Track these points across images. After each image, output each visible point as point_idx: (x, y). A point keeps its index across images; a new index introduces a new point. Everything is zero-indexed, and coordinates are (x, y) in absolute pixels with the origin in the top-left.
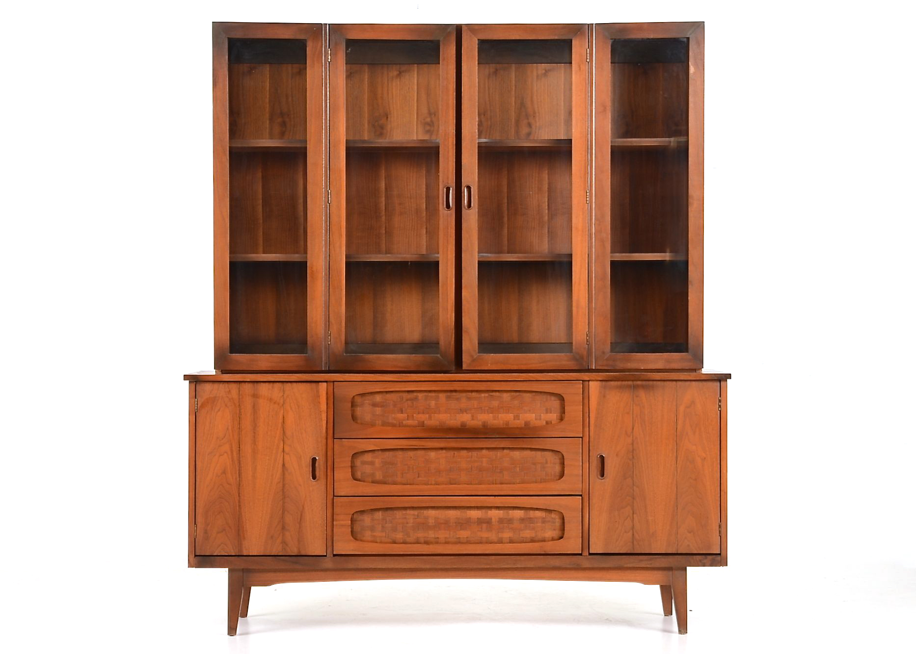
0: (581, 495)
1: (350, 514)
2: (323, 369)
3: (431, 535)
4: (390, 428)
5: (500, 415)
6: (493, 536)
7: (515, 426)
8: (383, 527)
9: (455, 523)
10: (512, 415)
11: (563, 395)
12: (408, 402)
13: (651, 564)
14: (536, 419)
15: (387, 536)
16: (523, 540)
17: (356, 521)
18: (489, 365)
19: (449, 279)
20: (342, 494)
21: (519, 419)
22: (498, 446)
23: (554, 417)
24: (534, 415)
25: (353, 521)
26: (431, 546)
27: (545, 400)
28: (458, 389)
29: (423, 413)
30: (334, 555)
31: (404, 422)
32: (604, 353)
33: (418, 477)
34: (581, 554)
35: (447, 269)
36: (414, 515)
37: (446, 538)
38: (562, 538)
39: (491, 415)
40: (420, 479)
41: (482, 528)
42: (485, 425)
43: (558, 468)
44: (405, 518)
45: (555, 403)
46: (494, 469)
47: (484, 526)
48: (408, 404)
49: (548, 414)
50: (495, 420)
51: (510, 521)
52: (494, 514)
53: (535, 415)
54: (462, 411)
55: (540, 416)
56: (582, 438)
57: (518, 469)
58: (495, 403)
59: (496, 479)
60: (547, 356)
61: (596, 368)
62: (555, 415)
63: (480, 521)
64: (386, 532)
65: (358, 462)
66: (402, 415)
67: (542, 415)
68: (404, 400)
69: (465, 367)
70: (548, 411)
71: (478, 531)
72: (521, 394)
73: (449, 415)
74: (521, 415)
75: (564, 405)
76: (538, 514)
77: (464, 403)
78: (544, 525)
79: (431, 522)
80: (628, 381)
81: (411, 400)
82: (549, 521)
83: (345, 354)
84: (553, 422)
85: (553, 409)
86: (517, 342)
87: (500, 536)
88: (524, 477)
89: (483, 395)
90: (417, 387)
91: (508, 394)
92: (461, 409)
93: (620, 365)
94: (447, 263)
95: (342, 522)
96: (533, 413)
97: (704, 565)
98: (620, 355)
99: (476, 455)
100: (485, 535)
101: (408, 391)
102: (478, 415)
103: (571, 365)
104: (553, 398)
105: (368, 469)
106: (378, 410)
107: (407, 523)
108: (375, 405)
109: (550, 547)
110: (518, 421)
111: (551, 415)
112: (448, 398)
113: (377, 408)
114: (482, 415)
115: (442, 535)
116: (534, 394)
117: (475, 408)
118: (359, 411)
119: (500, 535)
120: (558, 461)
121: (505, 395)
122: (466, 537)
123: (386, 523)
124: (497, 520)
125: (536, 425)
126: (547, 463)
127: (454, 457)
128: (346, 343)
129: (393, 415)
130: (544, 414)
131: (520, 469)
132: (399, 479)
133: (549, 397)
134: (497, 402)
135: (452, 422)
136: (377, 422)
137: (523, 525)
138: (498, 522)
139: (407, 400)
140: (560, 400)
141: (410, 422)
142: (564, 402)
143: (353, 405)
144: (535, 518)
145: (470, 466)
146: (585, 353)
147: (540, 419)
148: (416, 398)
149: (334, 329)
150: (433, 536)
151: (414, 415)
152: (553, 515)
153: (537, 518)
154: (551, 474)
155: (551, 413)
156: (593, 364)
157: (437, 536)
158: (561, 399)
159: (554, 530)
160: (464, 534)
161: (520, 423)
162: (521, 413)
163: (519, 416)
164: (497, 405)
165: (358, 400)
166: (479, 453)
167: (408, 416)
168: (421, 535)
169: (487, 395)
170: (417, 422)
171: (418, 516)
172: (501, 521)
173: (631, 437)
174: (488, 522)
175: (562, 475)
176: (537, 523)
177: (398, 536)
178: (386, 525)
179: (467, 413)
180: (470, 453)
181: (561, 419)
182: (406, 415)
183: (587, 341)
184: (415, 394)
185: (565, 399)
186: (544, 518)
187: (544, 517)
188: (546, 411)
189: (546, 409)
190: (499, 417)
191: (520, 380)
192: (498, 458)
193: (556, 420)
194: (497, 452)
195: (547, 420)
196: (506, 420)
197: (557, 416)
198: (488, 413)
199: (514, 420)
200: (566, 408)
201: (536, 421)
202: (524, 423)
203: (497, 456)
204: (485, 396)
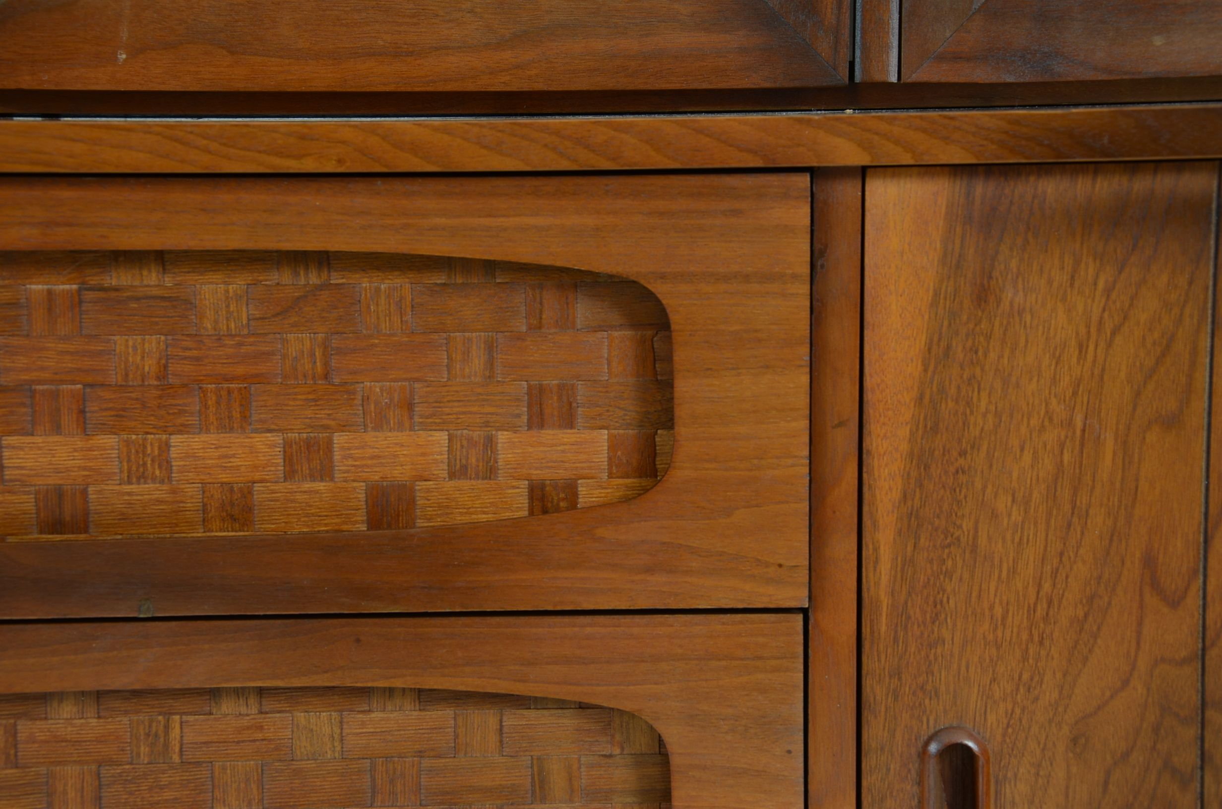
5: (175, 439)
10: (278, 438)
11: (660, 289)
14: (457, 472)
21: (325, 472)
24: (442, 437)
27: (521, 325)
39: (110, 441)
42: (61, 517)
45: (601, 350)
49: (548, 435)
50: (142, 478)
53: (453, 439)
55: (490, 442)
56: (805, 612)
58: (139, 352)
61: (908, 78)
62: (604, 434)
67: (502, 437)
70: (547, 407)
72: (336, 279)
74: (339, 439)
75: (669, 359)
80: (1180, 165)
84: (587, 495)
85: (582, 392)
89: (37, 287)
91: (239, 282)
96: (426, 427)
102: (9, 441)
104: (582, 309)
110: (320, 486)
111: (568, 436)
114: (38, 439)
116: (440, 278)
121: (213, 290)
125: (459, 518)
130: (514, 429)
133: (551, 301)
134: (153, 343)
142: (669, 340)
147: (490, 472)
155: (569, 422)
156: (887, 47)
161: (331, 499)
162: (343, 427)
163: (329, 443)
166: (24, 728)
169: (65, 288)
173: (1193, 600)
181: (648, 468)
185: (675, 319)
188: (530, 406)
189: (530, 387)
190: (174, 453)
191: (309, 165)
192: (176, 758)
193: (610, 476)
194: (169, 714)
195: (538, 474)
196: (224, 477)
197: (613, 446)
198: (84, 427)
199: (290, 474)
200: (684, 387)
201: (453, 483)
202: (362, 496)
203: (166, 745)
204: (49, 292)
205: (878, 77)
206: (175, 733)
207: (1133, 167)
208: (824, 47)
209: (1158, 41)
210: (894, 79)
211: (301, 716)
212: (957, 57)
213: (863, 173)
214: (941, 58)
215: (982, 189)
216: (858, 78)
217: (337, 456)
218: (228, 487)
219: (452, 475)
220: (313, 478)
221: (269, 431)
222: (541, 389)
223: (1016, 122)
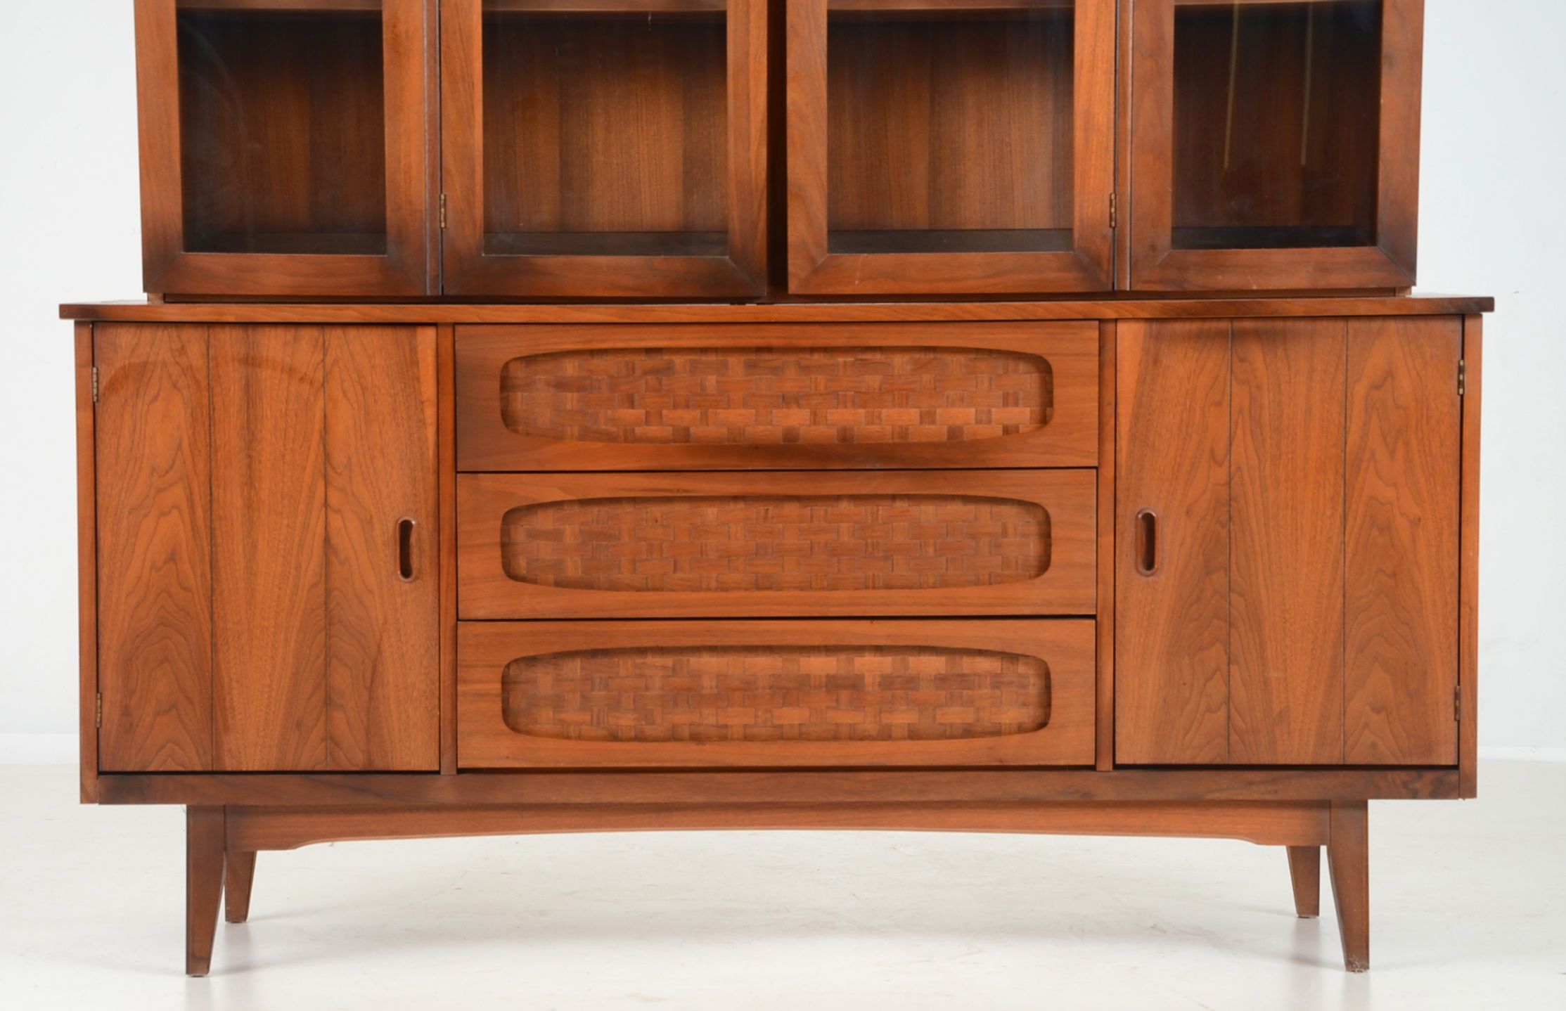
0: (1093, 617)
1: (499, 666)
2: (429, 293)
3: (708, 718)
4: (600, 445)
5: (884, 411)
6: (865, 721)
7: (924, 440)
8: (584, 697)
9: (770, 688)
10: (917, 410)
11: (1049, 359)
12: (649, 378)
13: (1276, 792)
14: (978, 422)
15: (595, 721)
16: (945, 731)
17: (515, 683)
18: (857, 282)
19: (751, 57)
20: (481, 614)
21: (933, 422)
22: (880, 492)
23: (1023, 415)
24: (973, 410)
25: (506, 682)
26: (708, 747)
27: (1001, 372)
28: (775, 342)
29: (687, 407)
30: (461, 771)
31: (638, 430)
32: (1153, 248)
33: (675, 570)
34: (1092, 768)
35: (748, 31)
36: (664, 667)
37: (745, 726)
38: (1042, 725)
39: (862, 411)
40: (679, 575)
41: (837, 701)
42: (845, 436)
43: (1033, 548)
44: (642, 676)
45: (1028, 380)
46: (870, 549)
47: (844, 695)
48: (646, 383)
49: (1010, 409)
50: (873, 424)
51: (911, 682)
52: (870, 665)
53: (977, 411)
54: (787, 400)
55: (989, 412)
56: (1096, 468)
57: (931, 551)
58: (873, 381)
59: (874, 575)
60: (1007, 258)
61: (1135, 289)
62: (1028, 409)
63: (833, 684)
64: (592, 711)
65: (520, 533)
66: (631, 411)
67: (994, 410)
68: (638, 372)
69: (793, 287)
70: (1009, 400)
71: (828, 708)
72: (939, 356)
73: (754, 411)
74: (938, 411)
75: (1051, 383)
76: (984, 664)
77: (792, 381)
78: (998, 692)
79: (708, 684)
80: (1219, 319)
81: (655, 371)
82: (1011, 683)
83: (483, 255)
84: (1022, 429)
85: (1021, 394)
86: (926, 227)
87: (884, 721)
88: (947, 570)
89: (841, 359)
90: (670, 339)
91: (907, 357)
92: (783, 397)
93: (1197, 280)
94: (747, 14)
95: (479, 687)
96: (969, 407)
97: (1414, 795)
98: (1195, 256)
99: (822, 513)
100: (846, 718)
101: (649, 351)
102: (829, 411)
103: (1070, 280)
104: (1022, 366)
105: (545, 551)
106: (571, 400)
107: (647, 689)
108: (561, 385)
109: (1014, 749)
110: (932, 427)
111: (1016, 410)
112: (750, 366)
113: (569, 395)
114: (839, 410)
115: (737, 718)
116: (973, 356)
117: (821, 394)
118: (520, 401)
119: (886, 719)
120: (1033, 529)
121: (898, 360)
122: (798, 722)
123: (593, 689)
124: (878, 679)
125: (978, 437)
126: (1005, 533)
127: (766, 518)
128: (488, 230)
129: (609, 412)
130: (998, 407)
131: (936, 550)
132: (625, 576)
133: (1011, 364)
134: (878, 378)
135: (762, 428)
136: (568, 428)
137: (944, 693)
138: (880, 684)
139: (645, 373)
140: (1040, 371)
141: (654, 430)
142: (1051, 377)
143: (506, 385)
144: (975, 675)
145: (809, 542)
146: (1105, 250)
147: (989, 422)
148: (669, 369)
149: (455, 189)
150: (712, 721)
151: (664, 412)
152: (1022, 668)
153: (979, 675)
154: (1017, 563)
155: (1016, 404)
156: (1125, 278)
157: (721, 722)
158: (1043, 367)
159: (1024, 705)
160: (792, 716)
161: (935, 431)
162: (940, 407)
163: (935, 412)
164: (876, 386)
165: (519, 372)
166: (829, 509)
167: (647, 412)
168: (682, 718)
169: (850, 359)
170: (671, 428)
171: (674, 669)
172: (887, 682)
173: (1226, 464)
174: (855, 685)
175: (1044, 564)
176: (980, 687)
177: (622, 722)
178: (593, 693)
179: (799, 408)
180: (809, 509)
181: (1044, 420)
182: (644, 411)
183: (1111, 221)
184: (666, 357)
185: (1054, 369)
186: (997, 675)
187: (999, 672)
188: (1003, 399)
189: (1004, 393)
190: (883, 415)
191: (936, 318)
192: (880, 521)
193: (1031, 423)
194: (878, 506)
195: (1006, 423)
196: (900, 424)
197: (1032, 412)
198: (854, 406)
199: (921, 423)
200: (1057, 391)
201: (977, 426)
202: (946, 431)
203: (877, 517)
204: (845, 362)
205: (1123, 288)
206: (880, 512)
207: (1204, 319)
208: (1103, 278)
209: (1220, 277)
210: (1128, 289)
211: (923, 507)
212: (1150, 282)
213: (1116, 320)
214: (1145, 282)
215: (1155, 326)
216: (1116, 288)
217: (938, 417)
218: (901, 427)
219: (977, 423)
220: (929, 424)
221: (916, 408)
222: (1007, 394)
223: (1165, 304)
